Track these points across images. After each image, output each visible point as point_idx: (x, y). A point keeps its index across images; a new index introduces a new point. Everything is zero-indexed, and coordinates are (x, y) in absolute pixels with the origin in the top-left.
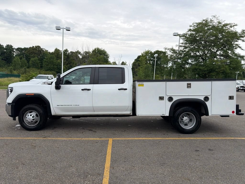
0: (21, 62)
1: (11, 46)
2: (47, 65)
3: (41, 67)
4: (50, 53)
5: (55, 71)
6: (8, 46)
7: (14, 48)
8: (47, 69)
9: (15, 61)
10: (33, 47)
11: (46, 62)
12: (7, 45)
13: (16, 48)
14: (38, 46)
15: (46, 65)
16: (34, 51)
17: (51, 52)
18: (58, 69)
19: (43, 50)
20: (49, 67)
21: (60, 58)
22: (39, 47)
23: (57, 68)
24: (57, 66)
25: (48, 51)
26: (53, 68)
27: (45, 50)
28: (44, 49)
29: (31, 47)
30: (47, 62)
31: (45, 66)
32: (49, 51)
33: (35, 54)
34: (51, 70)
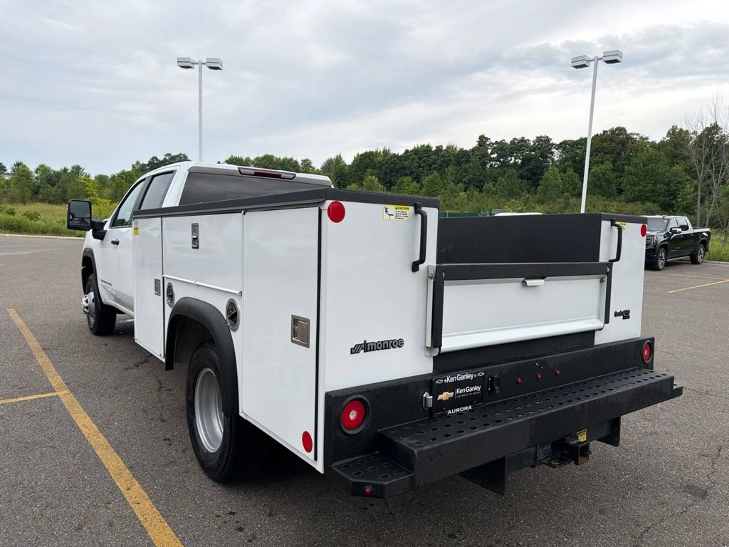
0: (562, 179)
1: (547, 140)
2: (635, 185)
3: (620, 191)
4: (653, 145)
5: (654, 202)
6: (539, 139)
7: (553, 144)
8: (633, 195)
9: (547, 179)
10: (604, 132)
11: (631, 174)
12: (538, 137)
13: (558, 143)
14: (619, 129)
15: (630, 184)
16: (605, 144)
17: (658, 142)
18: (670, 195)
19: (632, 139)
20: (640, 191)
21: (682, 159)
22: (621, 130)
23: (668, 191)
24: (668, 185)
25: (647, 139)
26: (653, 191)
27: (638, 137)
28: (637, 134)
29: (599, 133)
30: (636, 175)
31: (628, 187)
32: (650, 140)
33: (606, 153)
34: (643, 197)
